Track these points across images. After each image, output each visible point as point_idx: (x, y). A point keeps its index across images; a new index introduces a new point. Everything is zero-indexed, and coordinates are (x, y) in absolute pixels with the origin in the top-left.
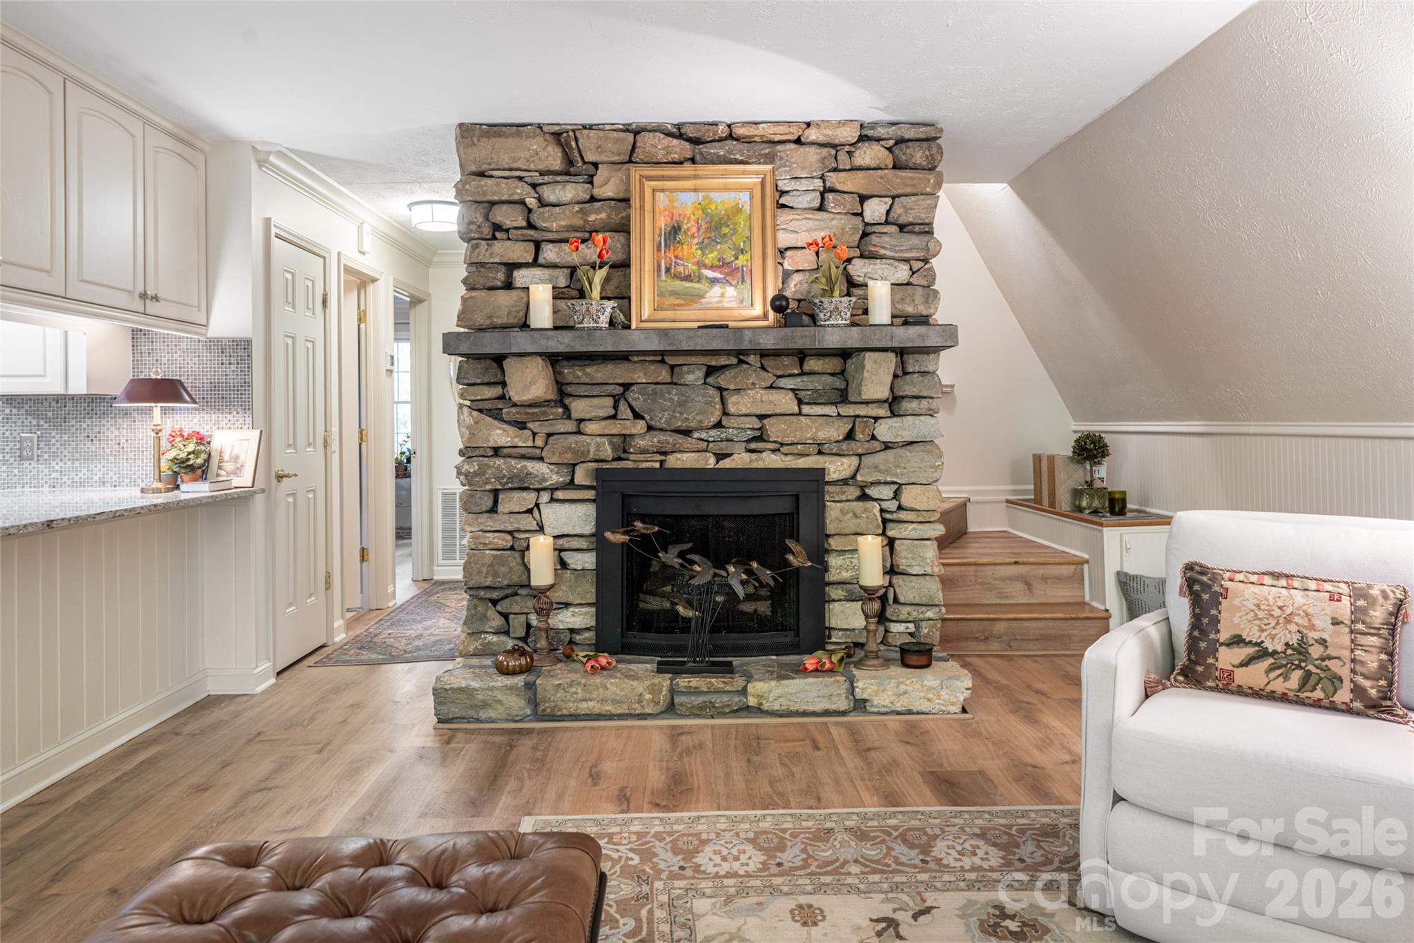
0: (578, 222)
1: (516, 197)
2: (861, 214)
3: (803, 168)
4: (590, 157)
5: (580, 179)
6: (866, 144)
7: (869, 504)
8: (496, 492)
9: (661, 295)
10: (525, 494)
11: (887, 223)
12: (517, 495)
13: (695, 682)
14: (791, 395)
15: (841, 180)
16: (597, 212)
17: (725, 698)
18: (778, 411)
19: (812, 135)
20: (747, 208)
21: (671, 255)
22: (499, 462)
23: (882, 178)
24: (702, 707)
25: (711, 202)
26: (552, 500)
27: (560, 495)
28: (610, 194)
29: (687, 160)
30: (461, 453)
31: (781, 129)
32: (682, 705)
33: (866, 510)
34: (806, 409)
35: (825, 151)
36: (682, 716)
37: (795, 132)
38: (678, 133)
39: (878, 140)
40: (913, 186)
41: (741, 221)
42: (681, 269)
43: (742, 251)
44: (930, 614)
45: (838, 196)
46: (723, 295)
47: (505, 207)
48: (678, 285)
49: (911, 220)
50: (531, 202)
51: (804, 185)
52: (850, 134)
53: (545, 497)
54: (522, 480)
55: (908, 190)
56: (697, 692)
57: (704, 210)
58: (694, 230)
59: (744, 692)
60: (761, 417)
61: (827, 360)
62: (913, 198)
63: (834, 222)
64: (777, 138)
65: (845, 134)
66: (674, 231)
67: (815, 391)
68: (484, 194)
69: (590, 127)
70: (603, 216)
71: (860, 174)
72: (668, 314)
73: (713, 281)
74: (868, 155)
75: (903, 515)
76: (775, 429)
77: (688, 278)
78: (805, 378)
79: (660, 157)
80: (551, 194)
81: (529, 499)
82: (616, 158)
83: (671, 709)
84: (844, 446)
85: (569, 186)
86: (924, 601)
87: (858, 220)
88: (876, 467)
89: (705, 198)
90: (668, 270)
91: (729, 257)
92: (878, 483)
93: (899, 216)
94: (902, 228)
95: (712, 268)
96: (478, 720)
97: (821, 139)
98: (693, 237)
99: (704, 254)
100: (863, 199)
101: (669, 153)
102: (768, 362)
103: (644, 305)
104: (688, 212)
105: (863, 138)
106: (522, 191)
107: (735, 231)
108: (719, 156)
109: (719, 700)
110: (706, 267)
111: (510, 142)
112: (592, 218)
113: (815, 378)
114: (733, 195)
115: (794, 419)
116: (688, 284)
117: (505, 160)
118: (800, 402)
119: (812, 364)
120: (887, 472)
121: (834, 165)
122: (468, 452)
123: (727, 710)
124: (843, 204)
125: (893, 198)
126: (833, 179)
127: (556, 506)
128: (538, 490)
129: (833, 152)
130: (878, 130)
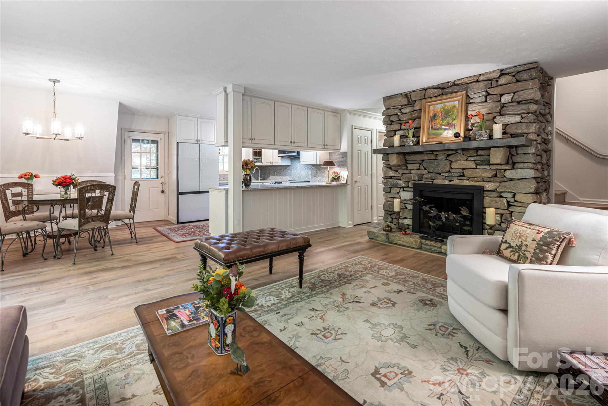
0: (410, 117)
1: (396, 113)
2: (500, 101)
3: (478, 90)
4: (413, 99)
5: (412, 105)
6: (503, 76)
7: (502, 199)
8: (391, 188)
9: (429, 135)
10: (397, 188)
11: (512, 102)
12: (395, 188)
13: (427, 242)
14: (473, 162)
15: (492, 91)
16: (415, 114)
17: (436, 248)
18: (468, 167)
19: (481, 78)
20: (457, 106)
21: (433, 123)
22: (391, 180)
23: (508, 87)
24: (429, 249)
25: (446, 106)
26: (404, 190)
27: (405, 189)
28: (418, 108)
29: (441, 94)
30: (383, 178)
31: (469, 79)
32: (423, 247)
33: (500, 201)
34: (478, 167)
35: (486, 82)
36: (424, 251)
37: (476, 79)
38: (438, 87)
39: (508, 74)
40: (523, 87)
41: (455, 110)
42: (436, 127)
43: (455, 119)
45: (491, 96)
46: (448, 133)
47: (393, 116)
48: (435, 131)
49: (521, 100)
50: (399, 114)
51: (479, 95)
52: (497, 75)
53: (402, 190)
54: (396, 185)
55: (521, 89)
56: (427, 245)
57: (444, 110)
58: (440, 115)
59: (441, 248)
60: (463, 169)
61: (486, 151)
62: (523, 92)
63: (489, 105)
64: (469, 82)
65: (494, 75)
66: (435, 116)
67: (481, 161)
68: (389, 113)
69: (413, 91)
70: (416, 115)
71: (499, 87)
72: (431, 140)
73: (445, 129)
74: (502, 81)
75: (516, 204)
76: (467, 173)
77: (438, 129)
78: (478, 157)
79: (432, 96)
80: (404, 111)
81: (398, 190)
82: (420, 98)
83: (420, 248)
84: (492, 179)
85: (408, 108)
87: (498, 104)
88: (505, 187)
89: (444, 105)
90: (432, 127)
91: (450, 122)
92: (506, 192)
93: (516, 99)
94: (519, 103)
95: (445, 125)
96: (377, 240)
97: (485, 79)
98: (440, 117)
99: (443, 122)
100: (501, 95)
101: (434, 94)
102: (464, 152)
103: (424, 138)
104: (439, 110)
105: (501, 75)
106: (397, 111)
107: (453, 113)
108: (449, 92)
109: (433, 248)
110: (443, 125)
111: (394, 99)
112: (413, 116)
113: (481, 157)
114: (453, 103)
115: (474, 170)
116: (437, 131)
117: (393, 104)
118: (477, 165)
119: (480, 152)
121: (490, 86)
122: (385, 177)
123: (435, 251)
124: (493, 99)
125: (514, 93)
126: (490, 91)
127: (404, 192)
128: (400, 188)
129: (490, 82)
130: (508, 71)
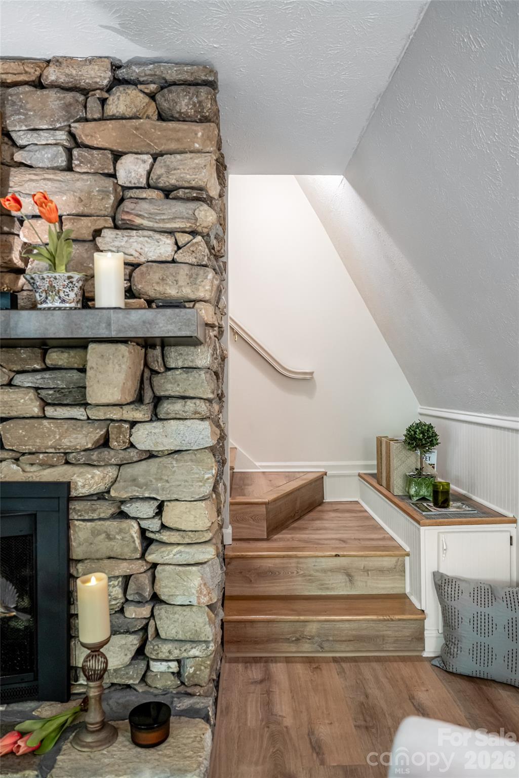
2: (114, 176)
3: (42, 117)
6: (121, 88)
7: (126, 524)
11: (149, 186)
14: (32, 394)
15: (87, 131)
18: (14, 413)
23: (137, 129)
33: (121, 531)
34: (49, 411)
35: (68, 96)
37: (31, 72)
39: (134, 83)
40: (178, 140)
44: (195, 652)
45: (85, 153)
49: (173, 182)
51: (44, 138)
52: (101, 76)
55: (173, 146)
61: (72, 352)
62: (178, 156)
63: (79, 184)
65: (92, 73)
67: (57, 390)
71: (110, 124)
74: (120, 102)
75: (165, 536)
76: (11, 435)
78: (48, 375)
84: (95, 456)
86: (188, 636)
87: (109, 183)
88: (134, 480)
92: (137, 499)
93: (159, 177)
94: (168, 193)
97: (62, 79)
100: (117, 156)
105: (116, 82)
113: (59, 374)
115: (36, 423)
118: (43, 403)
119: (54, 357)
120: (147, 485)
121: (81, 114)
124: (90, 162)
125: (155, 157)
126: (81, 131)
129: (81, 98)
130: (136, 71)
